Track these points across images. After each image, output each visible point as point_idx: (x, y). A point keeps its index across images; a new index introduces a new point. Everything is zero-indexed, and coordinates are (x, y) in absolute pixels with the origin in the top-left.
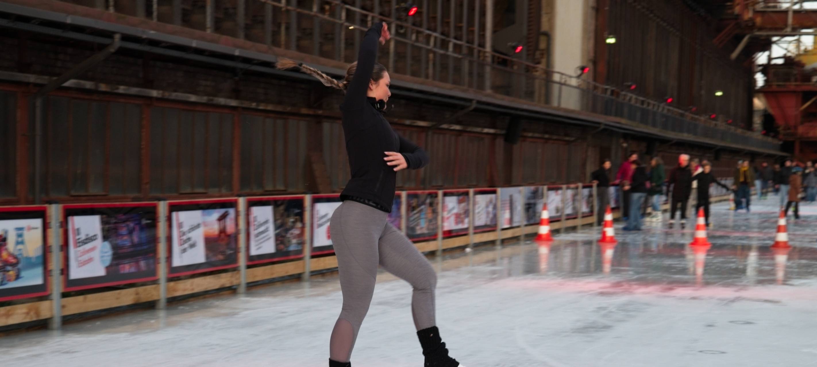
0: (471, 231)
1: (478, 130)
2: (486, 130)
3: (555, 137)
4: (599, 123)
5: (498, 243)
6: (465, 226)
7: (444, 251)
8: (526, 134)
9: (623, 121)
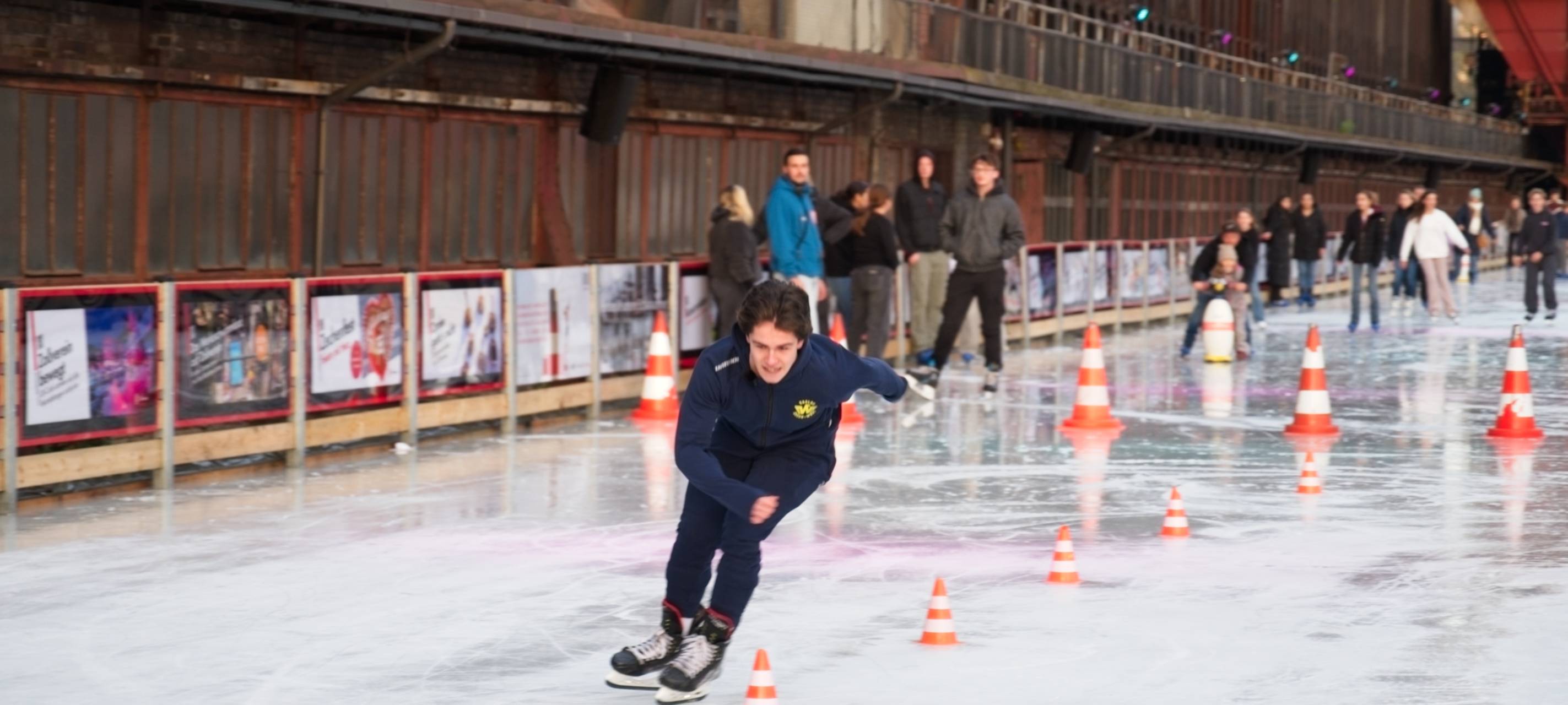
0: (411, 391)
1: (499, 103)
2: (518, 105)
3: (758, 122)
4: (893, 82)
5: (510, 425)
6: (392, 379)
7: (315, 452)
8: (657, 114)
9: (971, 75)
